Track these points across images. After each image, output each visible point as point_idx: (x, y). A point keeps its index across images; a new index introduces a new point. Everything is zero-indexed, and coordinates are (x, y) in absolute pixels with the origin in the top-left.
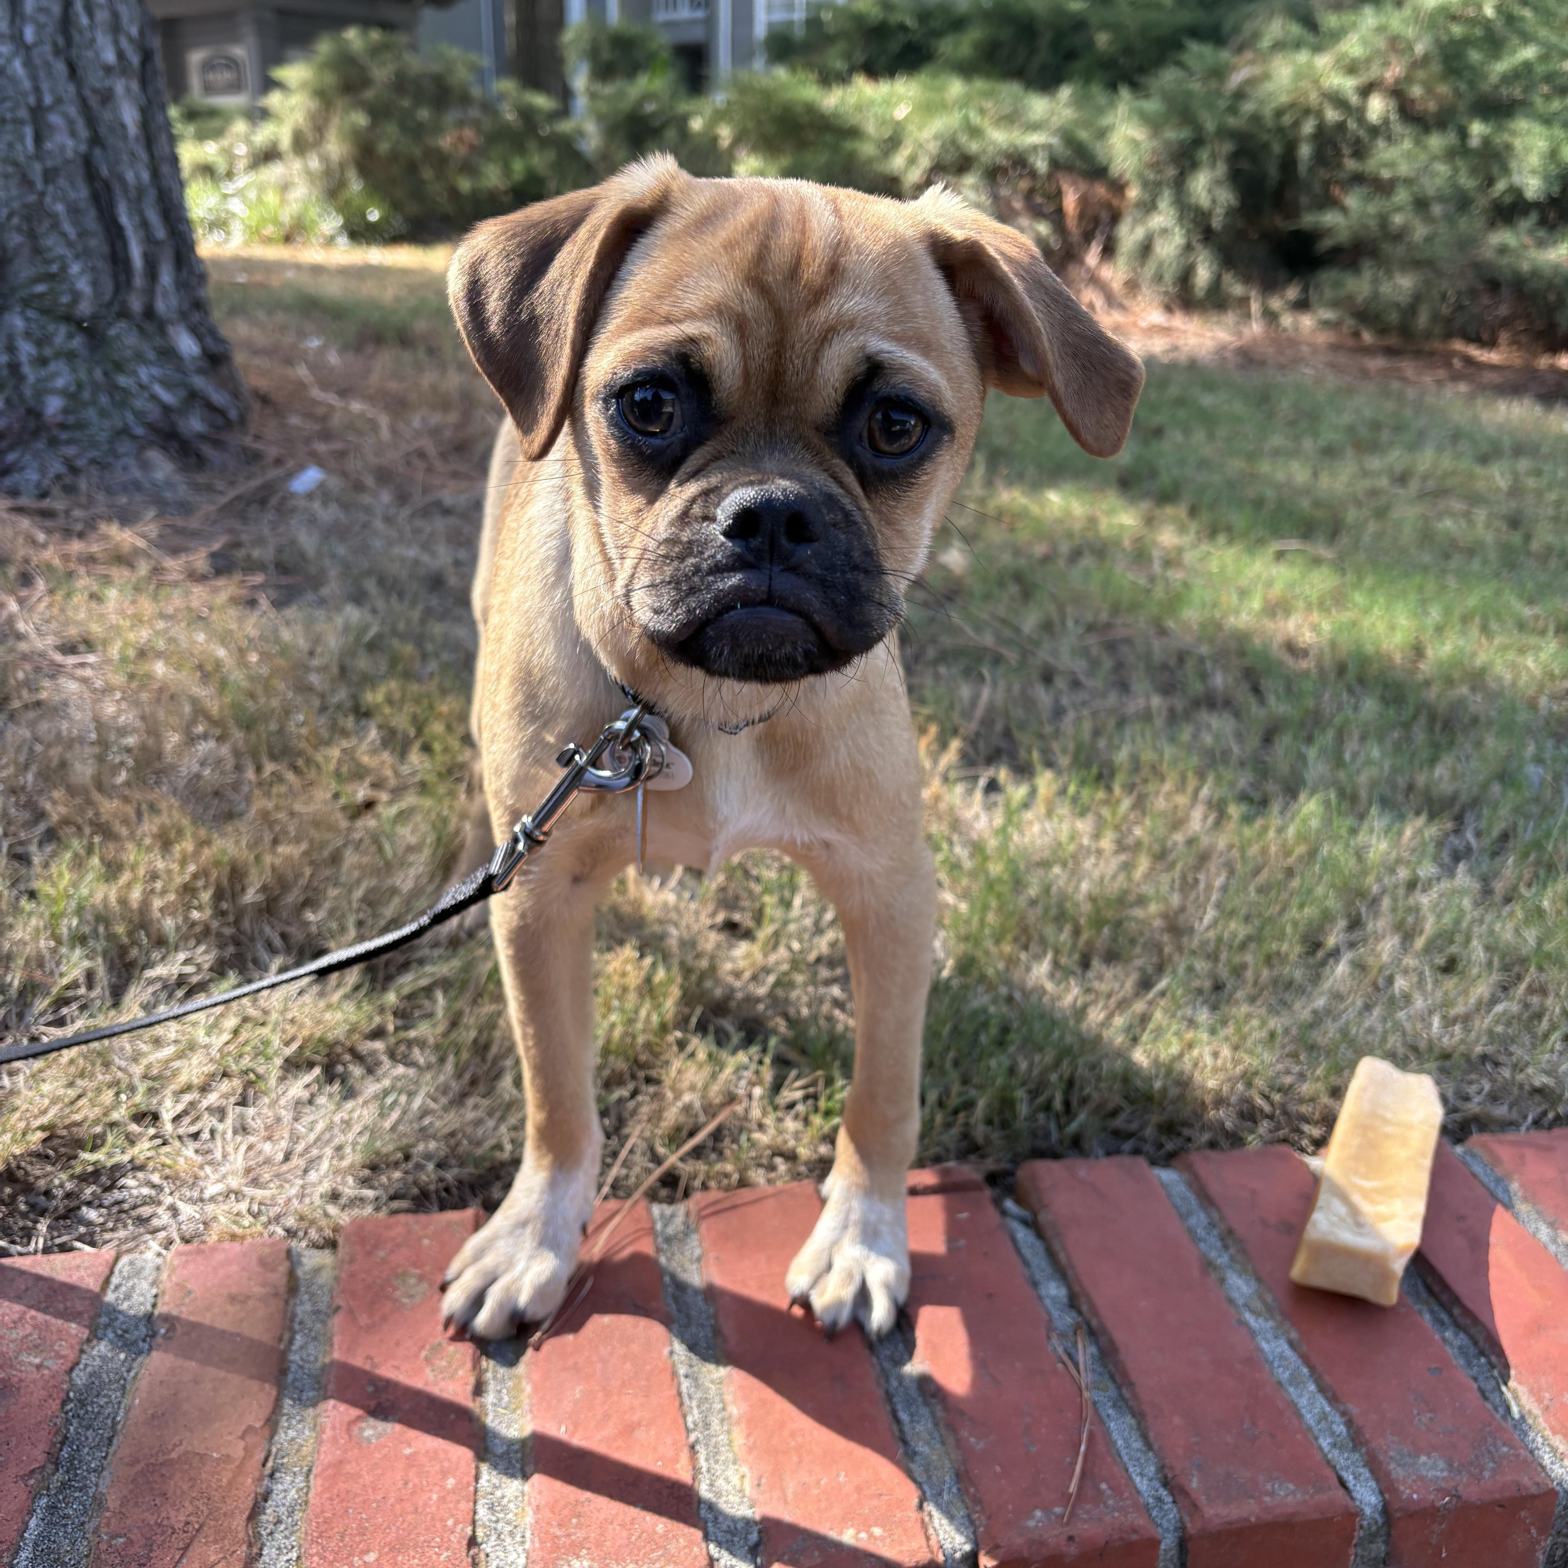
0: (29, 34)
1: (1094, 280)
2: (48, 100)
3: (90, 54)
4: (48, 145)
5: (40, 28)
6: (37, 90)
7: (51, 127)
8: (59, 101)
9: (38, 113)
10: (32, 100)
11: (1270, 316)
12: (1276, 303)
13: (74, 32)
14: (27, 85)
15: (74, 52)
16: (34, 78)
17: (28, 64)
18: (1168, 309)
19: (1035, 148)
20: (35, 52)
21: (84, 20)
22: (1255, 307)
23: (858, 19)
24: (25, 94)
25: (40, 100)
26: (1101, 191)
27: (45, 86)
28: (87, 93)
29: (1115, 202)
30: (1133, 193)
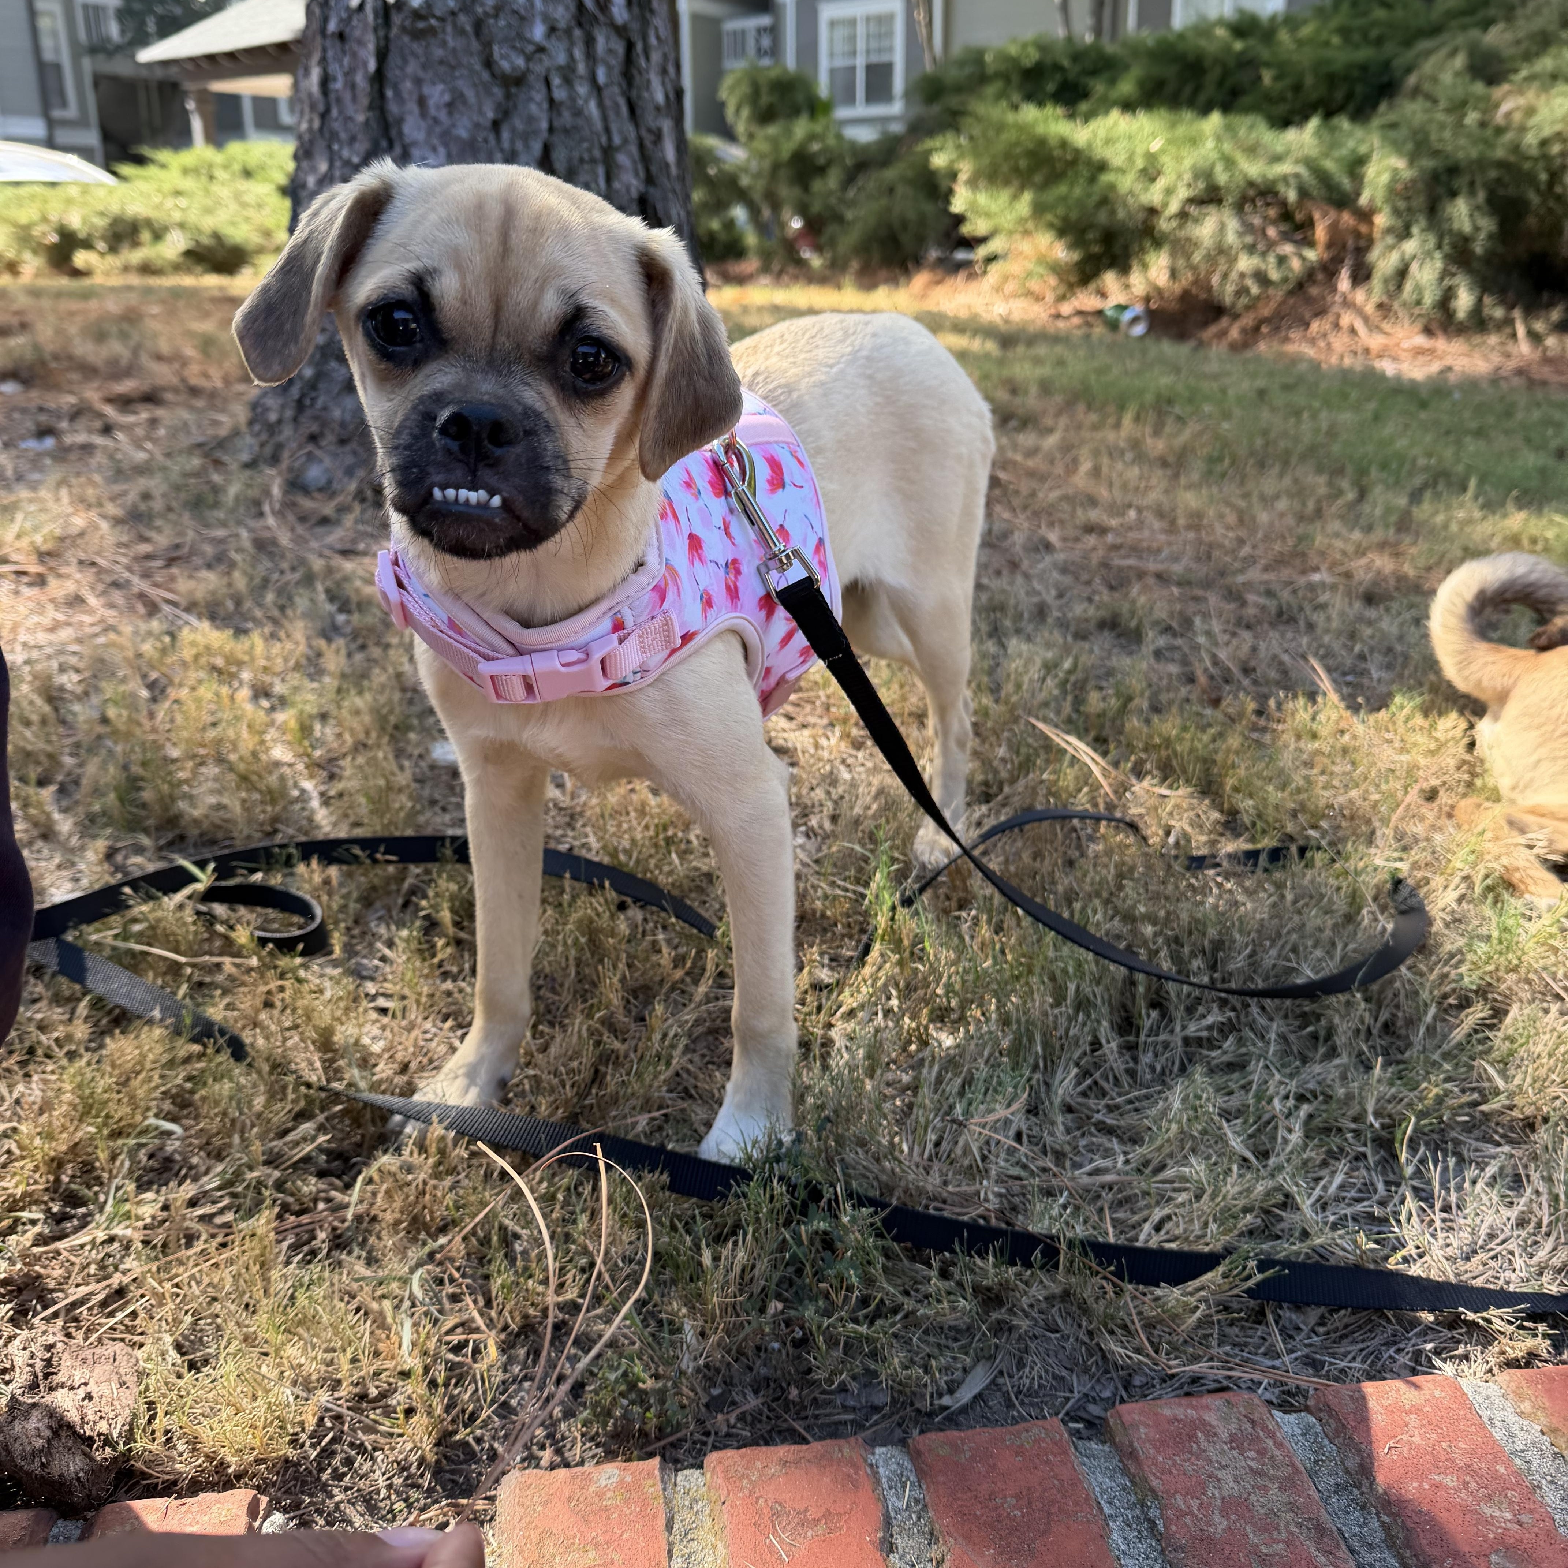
0: (601, 76)
1: (1347, 304)
2: (617, 140)
3: (646, 95)
4: (617, 185)
5: (609, 68)
6: (607, 130)
7: (619, 167)
8: (625, 141)
9: (608, 152)
10: (604, 140)
11: (1535, 337)
12: (1539, 326)
13: (635, 72)
14: (599, 125)
15: (634, 93)
16: (605, 118)
17: (601, 105)
18: (1428, 331)
19: (1285, 178)
20: (606, 93)
21: (643, 62)
22: (1521, 330)
23: (1014, 61)
24: (598, 135)
25: (610, 139)
26: (1347, 219)
27: (614, 127)
28: (644, 133)
29: (1363, 229)
30: (1381, 220)
